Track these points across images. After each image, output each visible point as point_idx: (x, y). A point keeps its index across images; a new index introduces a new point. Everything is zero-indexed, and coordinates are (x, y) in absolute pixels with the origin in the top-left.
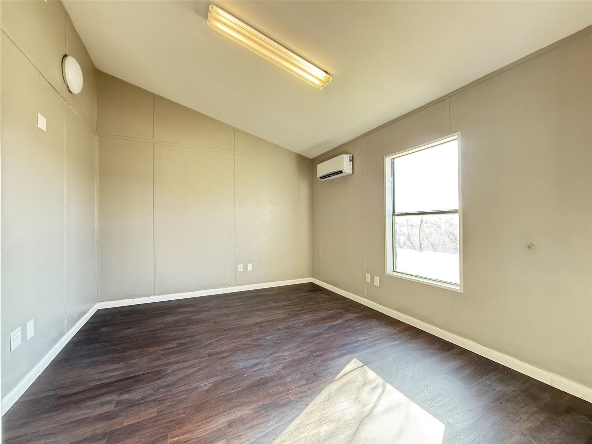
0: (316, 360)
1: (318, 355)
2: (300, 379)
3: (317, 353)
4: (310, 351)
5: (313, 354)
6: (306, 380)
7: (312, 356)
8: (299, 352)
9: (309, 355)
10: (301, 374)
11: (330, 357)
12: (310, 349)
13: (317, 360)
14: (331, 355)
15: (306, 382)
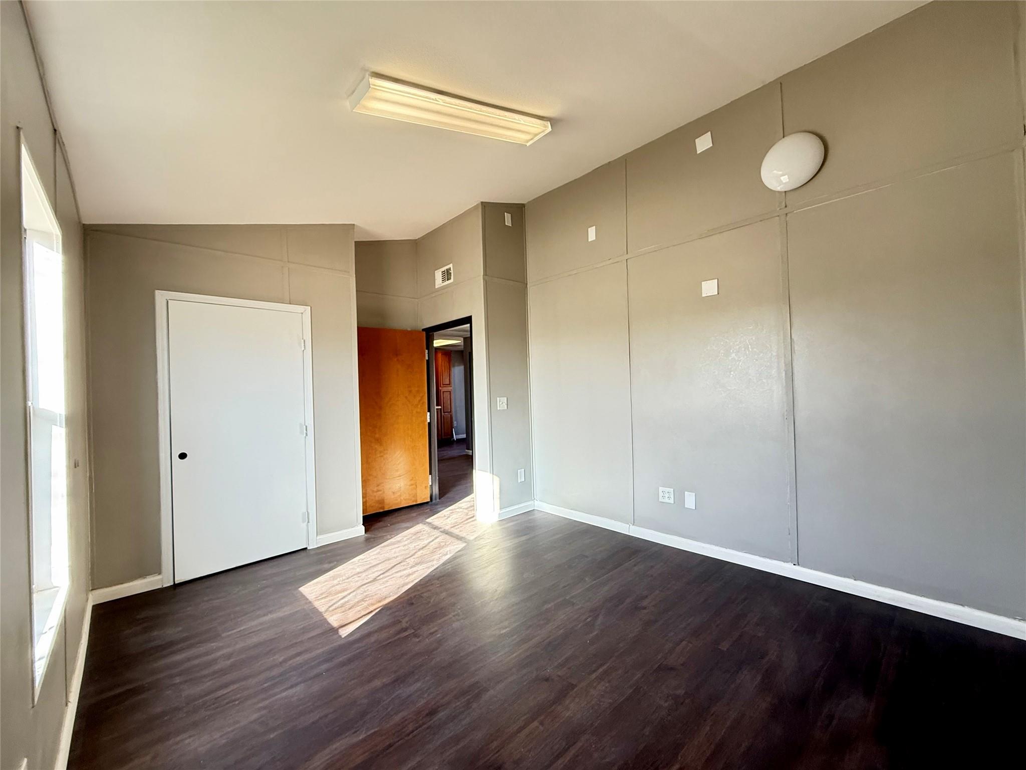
0: (409, 622)
1: (405, 631)
2: (429, 597)
3: (406, 634)
4: (419, 637)
5: (413, 631)
6: (422, 597)
7: (415, 628)
8: (436, 631)
9: (419, 628)
10: (430, 602)
11: (385, 631)
12: (418, 640)
13: (407, 622)
14: (383, 635)
15: (422, 595)
